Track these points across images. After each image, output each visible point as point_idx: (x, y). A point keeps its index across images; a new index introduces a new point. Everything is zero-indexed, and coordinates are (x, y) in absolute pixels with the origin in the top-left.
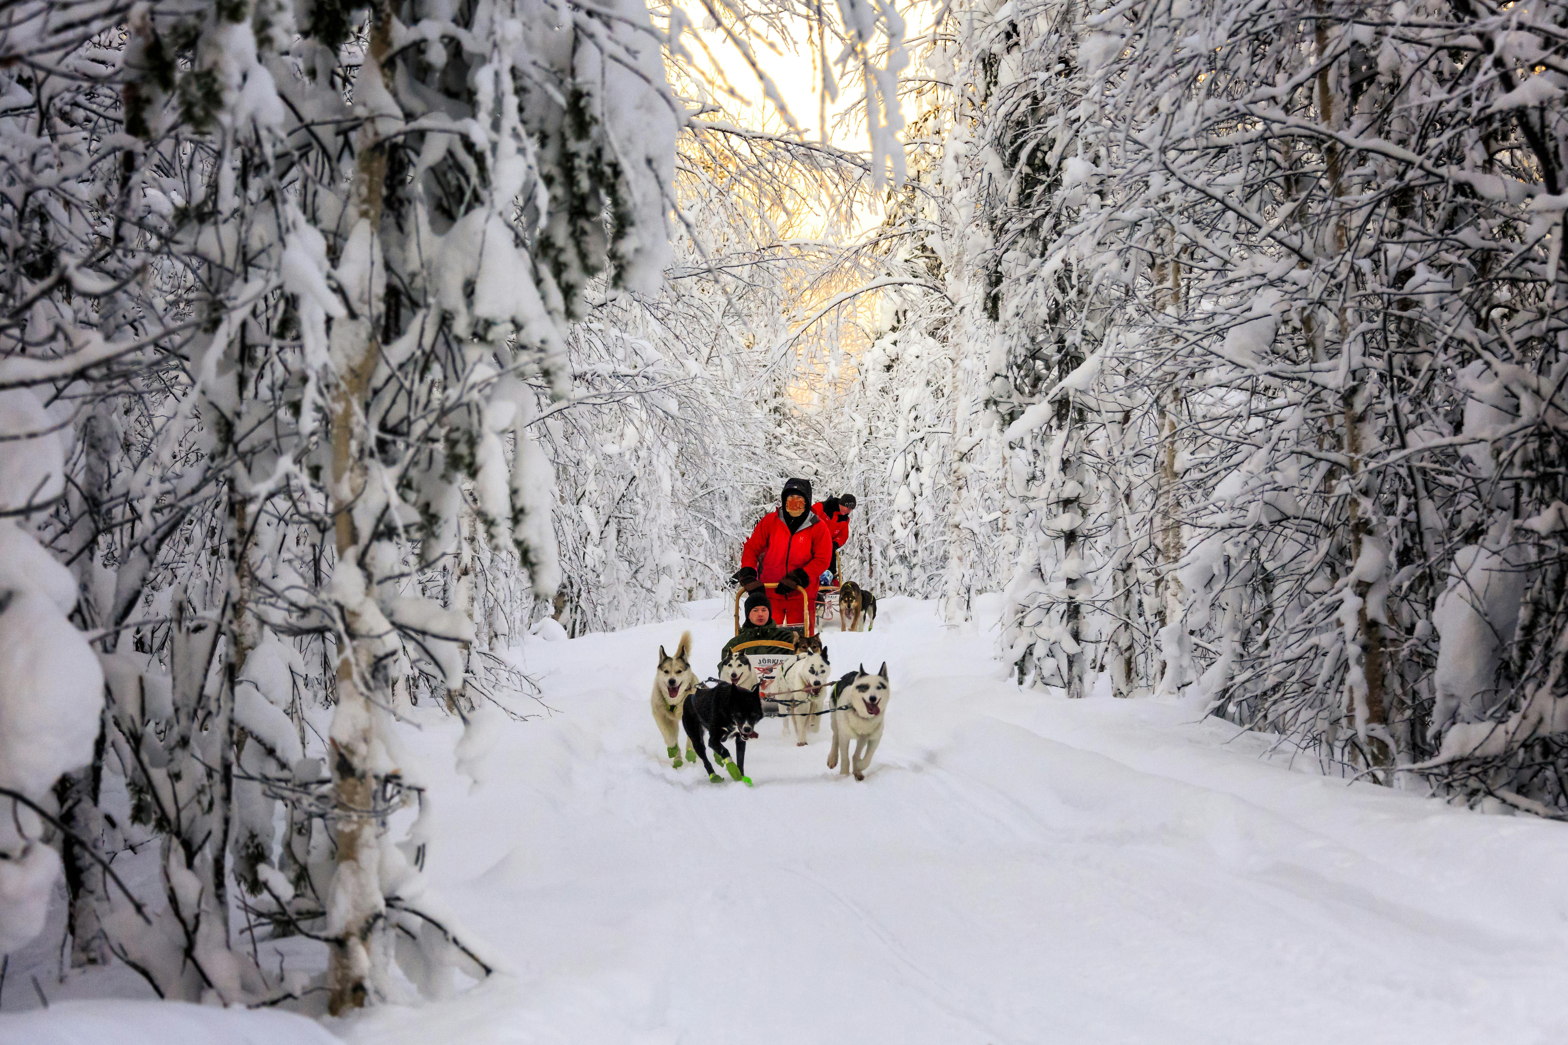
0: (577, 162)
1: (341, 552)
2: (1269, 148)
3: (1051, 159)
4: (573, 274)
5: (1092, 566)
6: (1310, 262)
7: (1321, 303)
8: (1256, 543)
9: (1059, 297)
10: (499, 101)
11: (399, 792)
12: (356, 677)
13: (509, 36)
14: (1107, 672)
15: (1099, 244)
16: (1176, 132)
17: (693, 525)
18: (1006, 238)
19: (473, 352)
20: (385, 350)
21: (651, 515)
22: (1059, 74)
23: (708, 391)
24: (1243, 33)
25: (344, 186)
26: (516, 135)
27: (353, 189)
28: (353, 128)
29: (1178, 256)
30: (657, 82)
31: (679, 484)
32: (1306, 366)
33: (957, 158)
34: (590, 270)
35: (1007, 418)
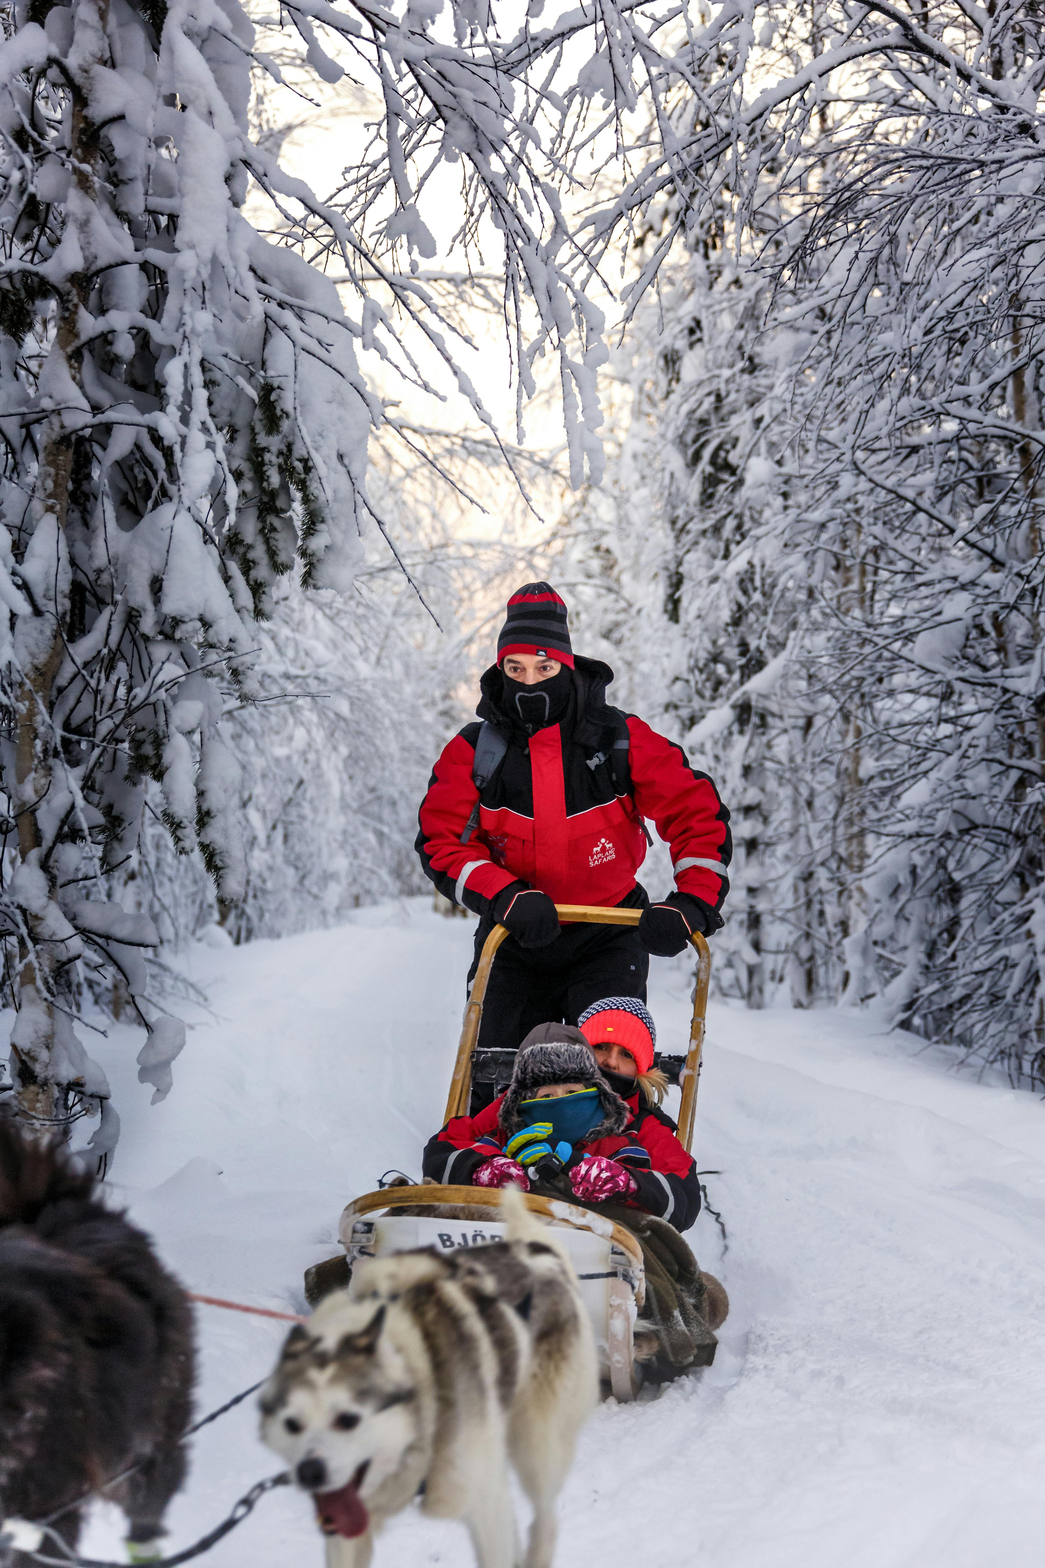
0: (267, 457)
1: (24, 854)
2: (961, 449)
3: (733, 458)
4: (262, 572)
5: (773, 874)
6: (1002, 565)
7: (1014, 607)
8: (943, 852)
9: (743, 600)
10: (188, 395)
11: (80, 1100)
12: (39, 983)
13: (200, 328)
14: (787, 983)
15: (786, 545)
16: (869, 430)
17: (361, 829)
18: (687, 539)
19: (160, 651)
20: (71, 648)
21: (319, 820)
22: (743, 371)
23: (378, 692)
24: (938, 331)
25: (30, 479)
26: (205, 429)
27: (39, 483)
28: (38, 421)
29: (864, 558)
30: (351, 376)
31: (347, 788)
32: (997, 671)
33: (635, 457)
34: (279, 568)
35: (688, 722)
